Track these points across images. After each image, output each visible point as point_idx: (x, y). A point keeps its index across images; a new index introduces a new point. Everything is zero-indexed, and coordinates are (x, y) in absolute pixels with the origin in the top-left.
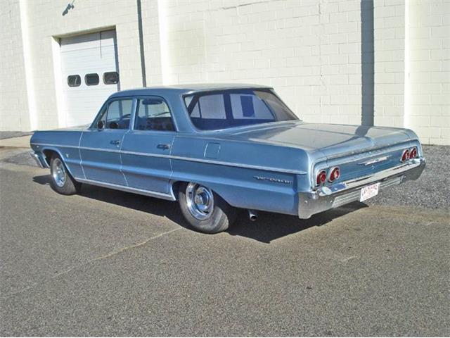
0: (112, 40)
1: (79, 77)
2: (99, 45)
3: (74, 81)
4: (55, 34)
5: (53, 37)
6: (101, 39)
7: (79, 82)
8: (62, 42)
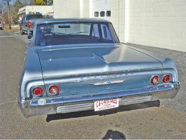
1: (98, 13)
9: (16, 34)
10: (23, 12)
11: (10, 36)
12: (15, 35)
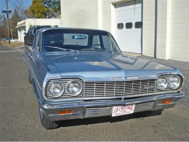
0: (140, 4)
1: (122, 24)
2: (134, 7)
3: (120, 26)
4: (113, 2)
5: (112, 3)
6: (135, 4)
7: (122, 27)
8: (116, 6)
9: (19, 48)
10: (23, 25)
11: (11, 51)
12: (18, 50)
